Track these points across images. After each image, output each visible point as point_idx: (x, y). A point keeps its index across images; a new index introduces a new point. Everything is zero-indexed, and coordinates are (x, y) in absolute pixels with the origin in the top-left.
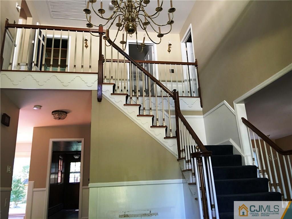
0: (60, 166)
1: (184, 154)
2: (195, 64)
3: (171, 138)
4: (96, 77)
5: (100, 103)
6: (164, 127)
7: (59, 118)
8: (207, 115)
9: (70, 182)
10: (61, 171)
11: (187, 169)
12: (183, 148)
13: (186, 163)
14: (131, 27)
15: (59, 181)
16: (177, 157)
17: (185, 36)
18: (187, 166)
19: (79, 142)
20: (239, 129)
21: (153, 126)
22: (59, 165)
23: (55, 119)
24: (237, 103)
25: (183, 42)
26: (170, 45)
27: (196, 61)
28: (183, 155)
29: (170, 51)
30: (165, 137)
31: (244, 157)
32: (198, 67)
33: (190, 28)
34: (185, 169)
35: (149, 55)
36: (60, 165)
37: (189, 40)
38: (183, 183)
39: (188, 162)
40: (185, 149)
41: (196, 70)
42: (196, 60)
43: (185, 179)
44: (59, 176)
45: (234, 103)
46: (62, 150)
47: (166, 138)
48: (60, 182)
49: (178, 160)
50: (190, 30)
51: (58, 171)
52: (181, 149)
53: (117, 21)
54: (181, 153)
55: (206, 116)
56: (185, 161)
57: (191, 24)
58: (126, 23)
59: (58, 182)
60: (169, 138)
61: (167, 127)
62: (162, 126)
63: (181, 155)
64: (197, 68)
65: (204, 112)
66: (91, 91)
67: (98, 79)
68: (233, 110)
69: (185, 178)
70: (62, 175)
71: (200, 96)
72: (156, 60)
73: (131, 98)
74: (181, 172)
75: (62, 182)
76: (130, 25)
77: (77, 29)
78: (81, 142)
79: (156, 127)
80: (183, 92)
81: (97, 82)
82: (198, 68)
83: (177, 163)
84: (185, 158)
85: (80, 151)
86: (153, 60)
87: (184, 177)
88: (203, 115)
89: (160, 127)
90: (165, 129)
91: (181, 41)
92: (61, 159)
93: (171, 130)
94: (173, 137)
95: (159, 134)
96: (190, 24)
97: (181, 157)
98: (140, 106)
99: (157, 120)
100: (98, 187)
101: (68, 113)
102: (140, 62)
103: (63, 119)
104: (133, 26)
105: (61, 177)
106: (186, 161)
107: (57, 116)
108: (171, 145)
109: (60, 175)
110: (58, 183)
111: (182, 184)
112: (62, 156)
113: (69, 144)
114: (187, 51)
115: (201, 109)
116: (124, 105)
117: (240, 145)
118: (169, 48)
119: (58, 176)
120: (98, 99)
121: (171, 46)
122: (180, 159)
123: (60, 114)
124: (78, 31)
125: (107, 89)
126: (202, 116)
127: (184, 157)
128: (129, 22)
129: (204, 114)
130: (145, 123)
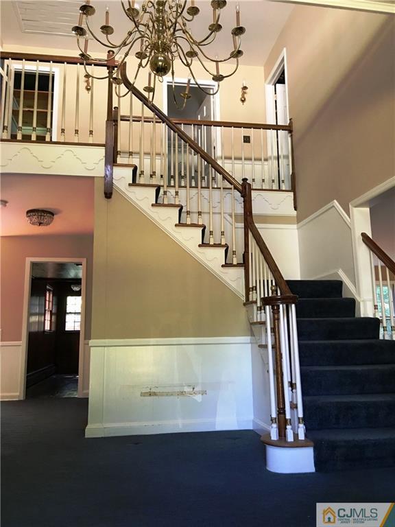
0: (47, 302)
1: (255, 294)
2: (289, 129)
3: (235, 266)
4: (101, 152)
5: (109, 200)
6: (223, 246)
7: (40, 224)
8: (304, 225)
9: (67, 329)
10: (51, 312)
11: (259, 320)
12: (254, 285)
13: (258, 310)
14: (160, 63)
15: (47, 327)
16: (244, 299)
17: (274, 71)
18: (259, 316)
19: (78, 265)
20: (356, 253)
21: (204, 244)
22: (46, 300)
23: (33, 224)
24: (355, 207)
25: (269, 83)
26: (245, 88)
27: (291, 123)
28: (254, 296)
29: (245, 99)
30: (224, 264)
31: (359, 303)
32: (293, 133)
33: (283, 58)
34: (255, 321)
35: (205, 108)
36: (49, 301)
37: (281, 80)
38: (251, 343)
39: (260, 309)
40: (256, 287)
41: (289, 139)
42: (290, 120)
43: (253, 338)
44: (46, 318)
45: (350, 206)
46: (50, 275)
47: (226, 265)
48: (49, 329)
49: (245, 304)
50: (283, 60)
51: (45, 310)
52: (251, 286)
53: (137, 48)
54: (251, 293)
55: (302, 226)
56: (255, 308)
57: (285, 49)
58: (153, 54)
59: (46, 329)
60: (231, 265)
61: (228, 247)
62: (219, 245)
63: (250, 296)
64: (291, 136)
65: (299, 219)
66: (93, 178)
67: (106, 156)
68: (348, 218)
69: (254, 336)
70: (53, 317)
71: (293, 189)
72: (218, 119)
73: (165, 193)
74: (249, 326)
75: (53, 329)
76: (160, 58)
77: (67, 59)
78: (81, 265)
79: (208, 245)
80: (263, 180)
81: (103, 162)
82: (294, 137)
83: (244, 309)
84: (256, 302)
85: (81, 279)
86: (212, 120)
87: (252, 334)
88: (298, 223)
89: (215, 245)
90: (223, 250)
91: (265, 80)
92: (49, 290)
93: (234, 253)
94: (239, 265)
95: (213, 258)
96: (282, 50)
97: (250, 300)
98: (182, 208)
99: (211, 233)
100: (105, 346)
101: (56, 214)
102: (186, 122)
103: (48, 224)
104: (166, 60)
105: (51, 321)
106: (258, 307)
107: (35, 219)
108: (234, 278)
109: (48, 317)
110: (44, 331)
111: (250, 345)
112: (51, 285)
113: (62, 267)
114: (276, 101)
115: (295, 213)
116: (153, 205)
117: (355, 282)
118: (244, 93)
119: (45, 320)
120: (105, 194)
121: (247, 91)
122: (248, 302)
123: (41, 215)
124: (68, 63)
125: (122, 176)
126: (295, 226)
127: (255, 300)
128: (159, 51)
129: (300, 221)
130: (189, 239)
